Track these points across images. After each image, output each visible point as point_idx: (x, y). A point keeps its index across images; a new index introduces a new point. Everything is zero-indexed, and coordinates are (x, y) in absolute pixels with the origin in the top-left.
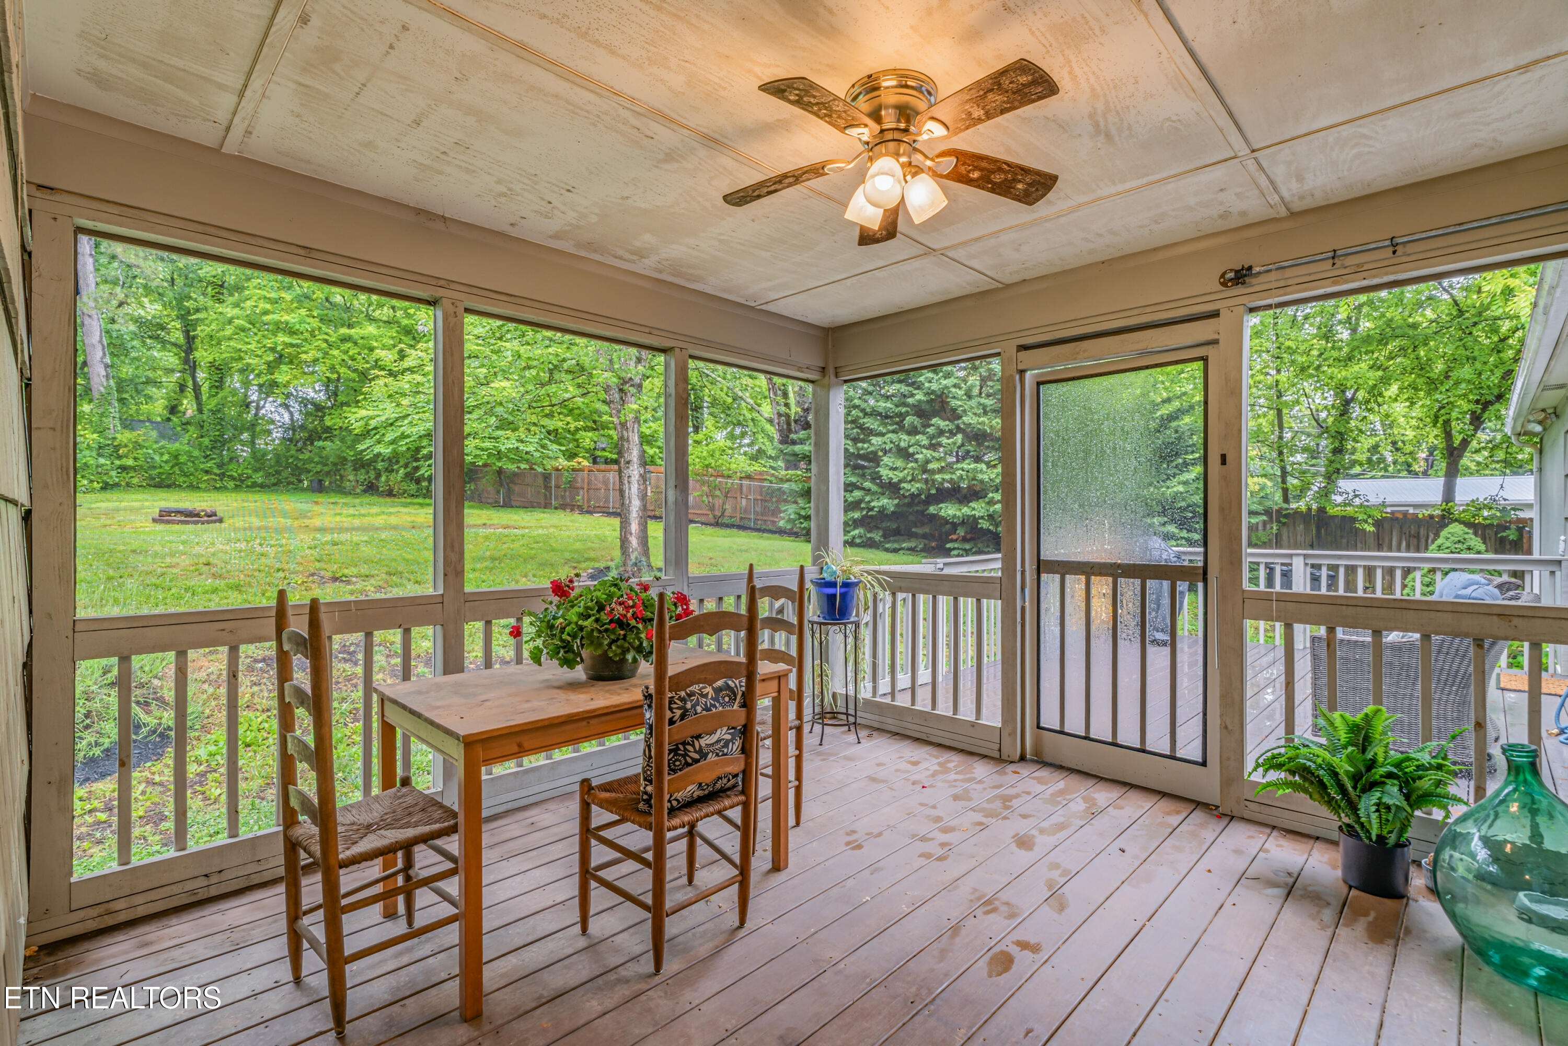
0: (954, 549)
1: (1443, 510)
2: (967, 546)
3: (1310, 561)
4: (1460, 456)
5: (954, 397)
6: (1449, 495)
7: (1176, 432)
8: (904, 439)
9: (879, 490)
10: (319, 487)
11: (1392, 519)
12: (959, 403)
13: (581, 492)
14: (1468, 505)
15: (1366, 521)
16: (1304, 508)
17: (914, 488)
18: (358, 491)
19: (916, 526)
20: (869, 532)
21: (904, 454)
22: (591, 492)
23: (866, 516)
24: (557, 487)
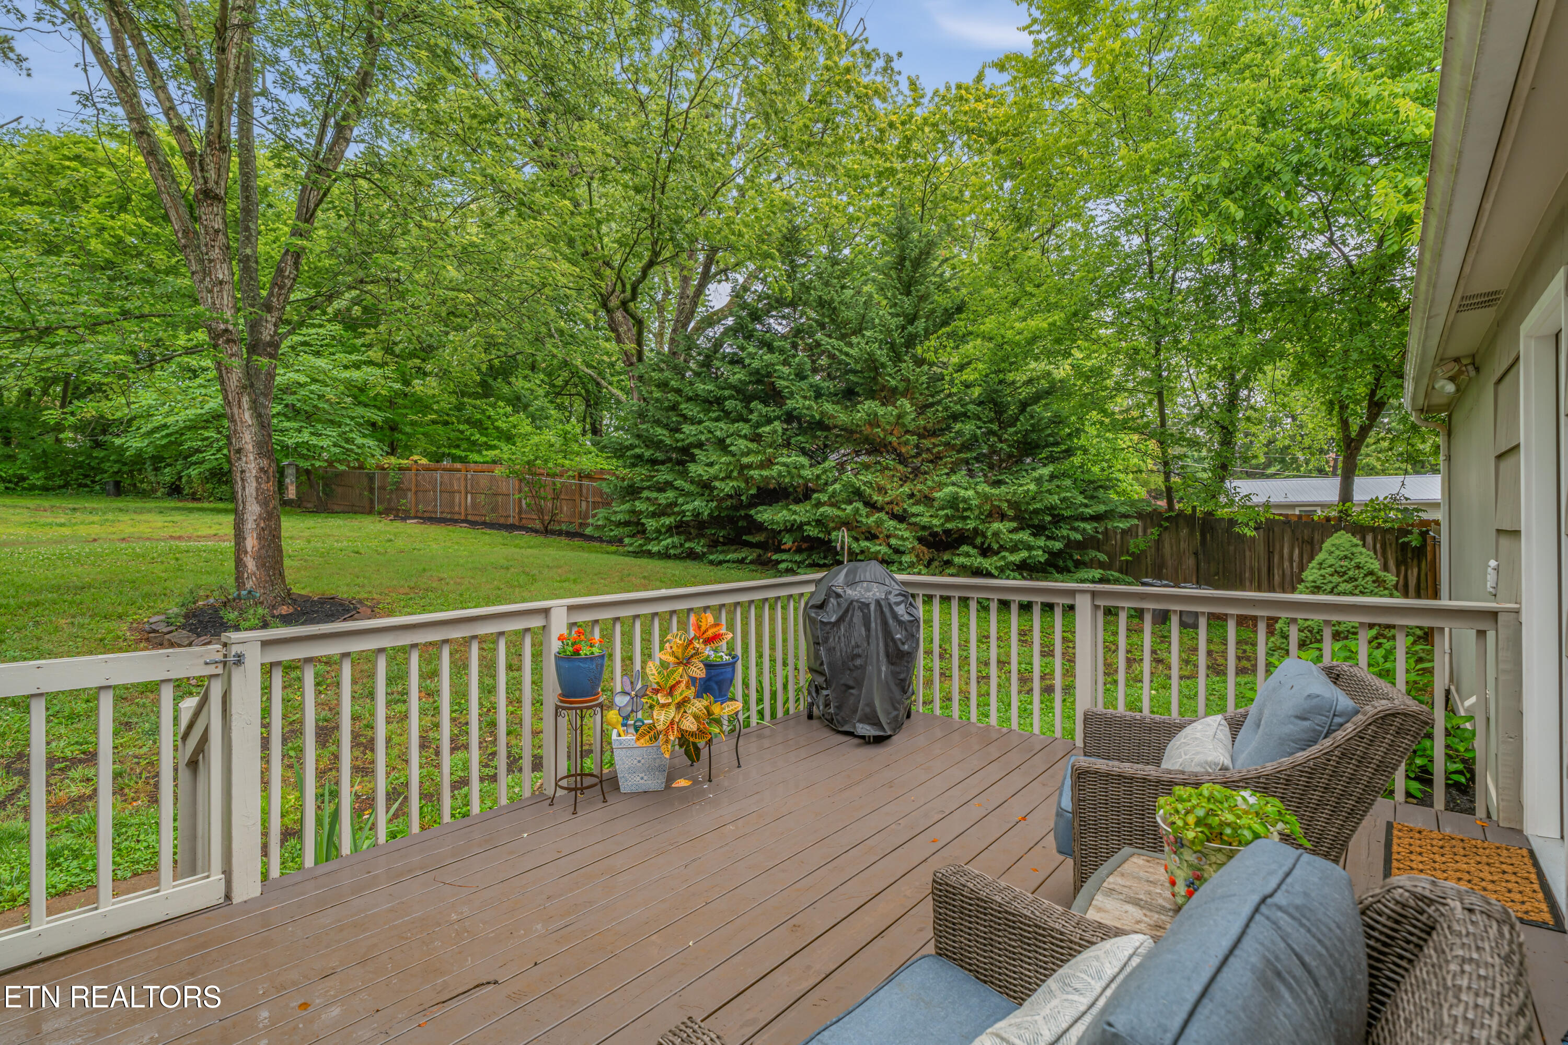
0: (783, 561)
1: (1341, 511)
2: (798, 558)
3: (1102, 603)
4: (1358, 449)
5: (779, 377)
6: (1346, 494)
7: (1032, 417)
8: (722, 428)
9: (698, 490)
10: (118, 490)
11: (1284, 523)
12: (785, 383)
13: (409, 494)
14: (1366, 505)
15: (1247, 525)
16: (1189, 511)
17: (727, 487)
18: (159, 494)
19: (750, 533)
20: (688, 540)
21: (721, 444)
22: (420, 495)
23: (681, 521)
24: (382, 488)
